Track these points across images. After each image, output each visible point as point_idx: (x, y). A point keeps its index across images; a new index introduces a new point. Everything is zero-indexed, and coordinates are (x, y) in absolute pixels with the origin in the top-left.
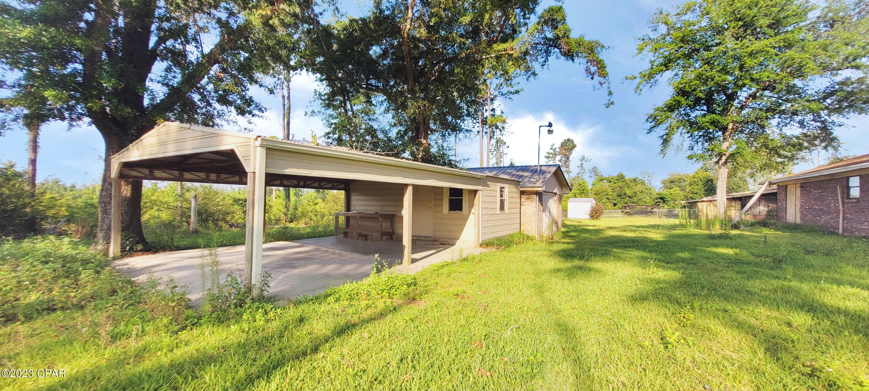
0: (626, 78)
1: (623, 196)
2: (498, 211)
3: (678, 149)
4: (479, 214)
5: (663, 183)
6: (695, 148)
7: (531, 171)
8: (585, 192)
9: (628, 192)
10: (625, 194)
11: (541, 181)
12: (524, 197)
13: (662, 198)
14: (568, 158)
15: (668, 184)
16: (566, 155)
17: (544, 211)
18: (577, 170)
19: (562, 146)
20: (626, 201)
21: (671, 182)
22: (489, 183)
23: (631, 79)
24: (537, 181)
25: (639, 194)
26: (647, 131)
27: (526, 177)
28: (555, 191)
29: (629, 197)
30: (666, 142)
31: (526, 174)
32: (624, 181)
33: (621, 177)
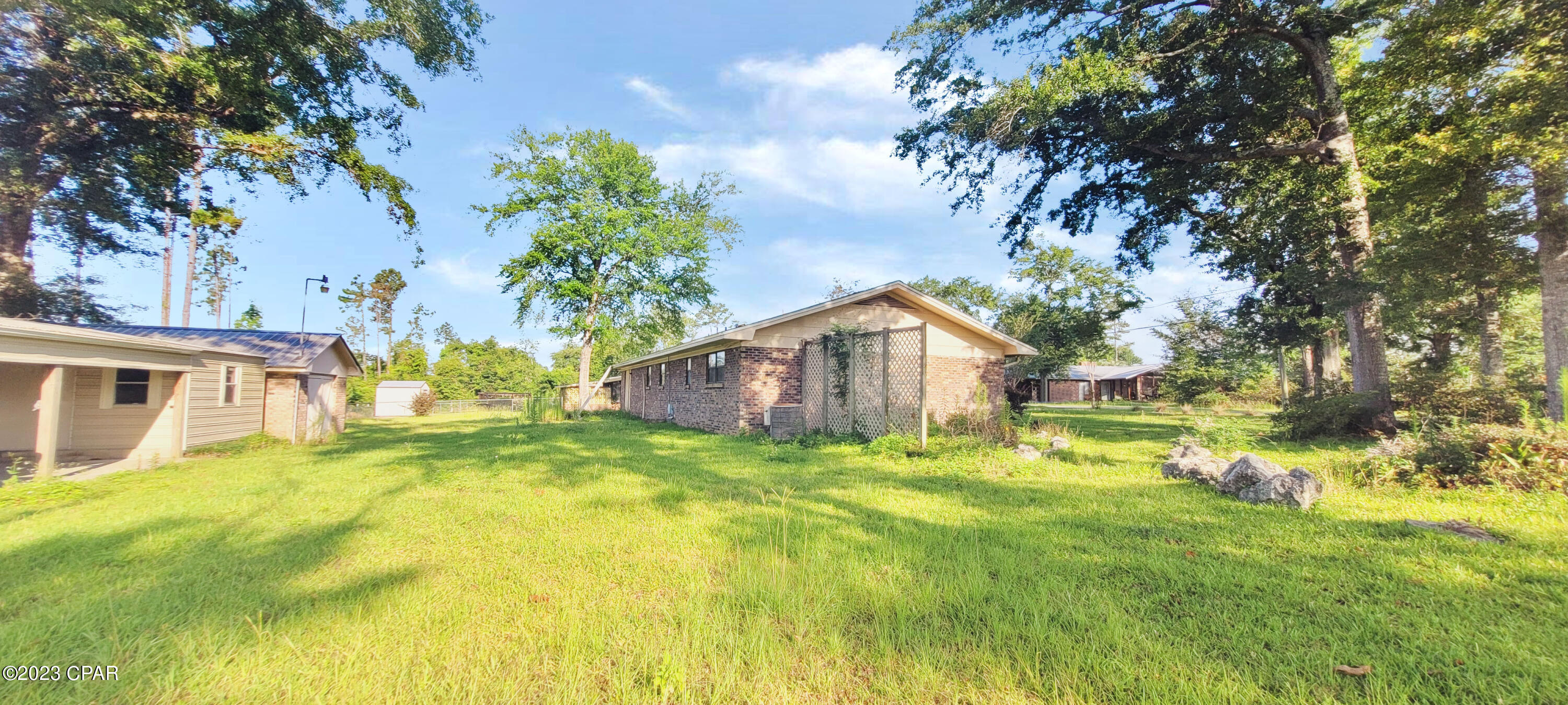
0: (475, 208)
1: (492, 378)
2: (221, 402)
3: (540, 318)
4: (183, 408)
5: (555, 357)
6: (561, 318)
7: (290, 341)
8: (421, 369)
9: (500, 371)
10: (496, 374)
11: (305, 358)
12: (272, 382)
13: (550, 382)
14: (389, 306)
15: (561, 360)
16: (384, 300)
17: (310, 401)
18: (408, 329)
19: (378, 282)
20: (495, 386)
21: (566, 357)
22: (205, 361)
23: (481, 210)
24: (298, 358)
25: (518, 377)
26: (502, 289)
27: (279, 350)
28: (333, 372)
29: (502, 379)
30: (524, 307)
31: (279, 345)
32: (495, 353)
33: (490, 346)
